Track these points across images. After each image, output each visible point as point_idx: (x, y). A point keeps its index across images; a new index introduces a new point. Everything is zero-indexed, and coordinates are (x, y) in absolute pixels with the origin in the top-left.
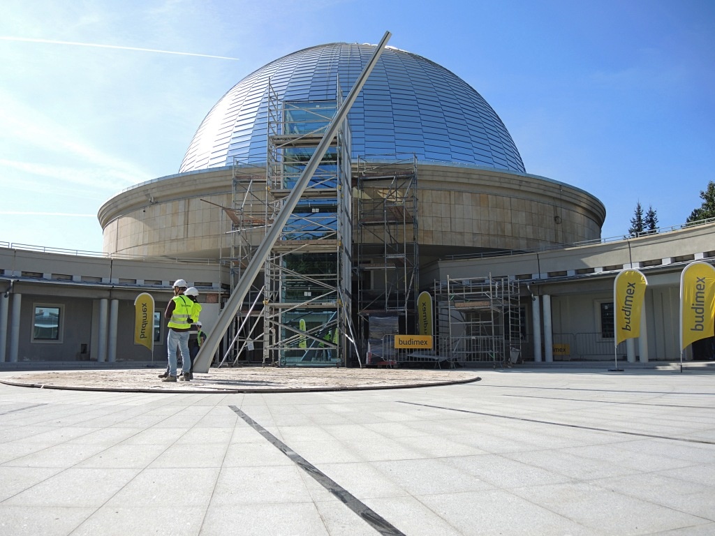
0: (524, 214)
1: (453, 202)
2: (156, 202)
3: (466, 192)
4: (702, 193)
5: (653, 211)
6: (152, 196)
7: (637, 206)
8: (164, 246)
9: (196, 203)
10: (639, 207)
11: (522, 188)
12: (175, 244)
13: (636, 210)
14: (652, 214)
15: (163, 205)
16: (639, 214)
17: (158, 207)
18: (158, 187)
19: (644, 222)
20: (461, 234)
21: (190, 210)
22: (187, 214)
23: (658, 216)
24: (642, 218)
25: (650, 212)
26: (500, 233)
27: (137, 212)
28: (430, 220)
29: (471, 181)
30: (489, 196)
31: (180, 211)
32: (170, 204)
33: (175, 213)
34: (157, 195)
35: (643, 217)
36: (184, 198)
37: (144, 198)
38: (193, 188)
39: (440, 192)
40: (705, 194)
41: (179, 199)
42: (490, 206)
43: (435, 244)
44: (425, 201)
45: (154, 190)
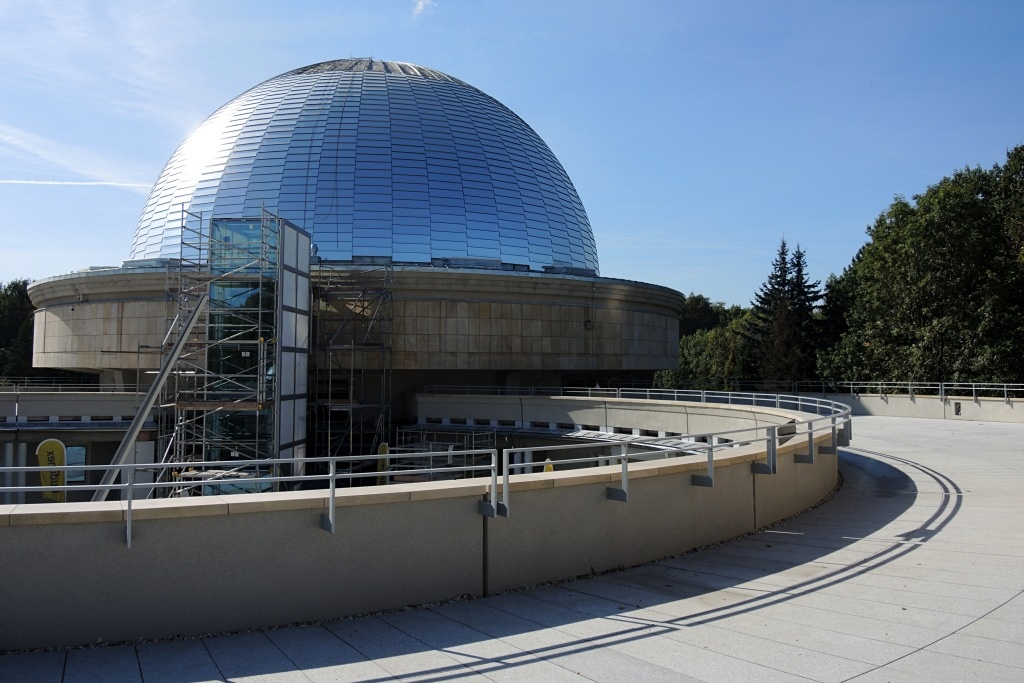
0: (539, 324)
1: (443, 315)
2: (86, 300)
3: (462, 301)
4: (869, 228)
5: (801, 251)
6: (80, 292)
7: (781, 244)
8: (95, 359)
9: (131, 308)
10: (784, 245)
11: (538, 291)
12: (107, 356)
13: (780, 249)
14: (799, 256)
15: (93, 305)
16: (783, 253)
17: (88, 307)
18: (87, 283)
19: (789, 266)
20: (453, 354)
21: (124, 315)
22: (120, 320)
23: (806, 258)
24: (787, 260)
25: (798, 252)
26: (505, 350)
27: (65, 308)
28: (413, 339)
29: (467, 288)
30: (493, 304)
31: (113, 316)
32: (101, 306)
33: (107, 319)
34: (86, 292)
35: (788, 258)
36: (117, 300)
37: (72, 293)
38: (127, 289)
39: (427, 303)
40: (873, 228)
41: (112, 300)
42: (493, 316)
43: (418, 368)
44: (407, 315)
45: (83, 286)
